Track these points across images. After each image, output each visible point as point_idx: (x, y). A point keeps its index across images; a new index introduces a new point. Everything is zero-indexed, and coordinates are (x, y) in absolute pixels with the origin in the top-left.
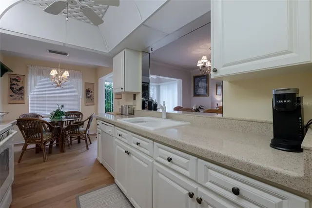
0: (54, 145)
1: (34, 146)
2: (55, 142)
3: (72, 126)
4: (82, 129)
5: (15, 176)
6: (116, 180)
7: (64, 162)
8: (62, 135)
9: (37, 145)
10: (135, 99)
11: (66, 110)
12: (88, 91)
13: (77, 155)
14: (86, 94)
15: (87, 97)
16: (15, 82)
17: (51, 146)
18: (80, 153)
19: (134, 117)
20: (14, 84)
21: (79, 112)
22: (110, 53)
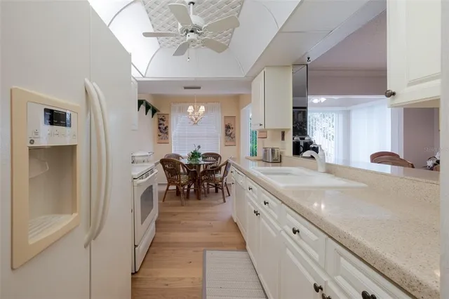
0: (192, 190)
1: (174, 187)
2: (192, 187)
3: (209, 171)
4: (219, 176)
5: (159, 214)
6: (248, 247)
7: (199, 211)
8: (199, 180)
9: (177, 187)
10: (283, 139)
11: (202, 151)
12: (228, 127)
13: (212, 206)
14: (226, 131)
15: (226, 135)
16: (162, 122)
17: (188, 191)
18: (215, 205)
19: (281, 166)
20: (161, 124)
21: (217, 154)
22: (246, 76)
